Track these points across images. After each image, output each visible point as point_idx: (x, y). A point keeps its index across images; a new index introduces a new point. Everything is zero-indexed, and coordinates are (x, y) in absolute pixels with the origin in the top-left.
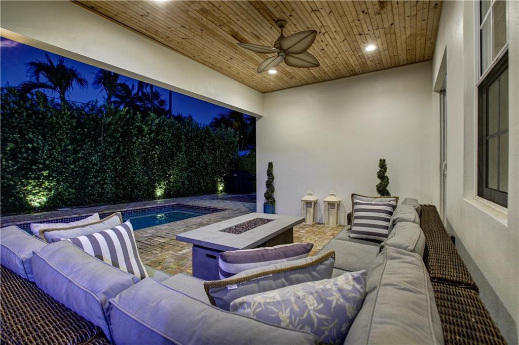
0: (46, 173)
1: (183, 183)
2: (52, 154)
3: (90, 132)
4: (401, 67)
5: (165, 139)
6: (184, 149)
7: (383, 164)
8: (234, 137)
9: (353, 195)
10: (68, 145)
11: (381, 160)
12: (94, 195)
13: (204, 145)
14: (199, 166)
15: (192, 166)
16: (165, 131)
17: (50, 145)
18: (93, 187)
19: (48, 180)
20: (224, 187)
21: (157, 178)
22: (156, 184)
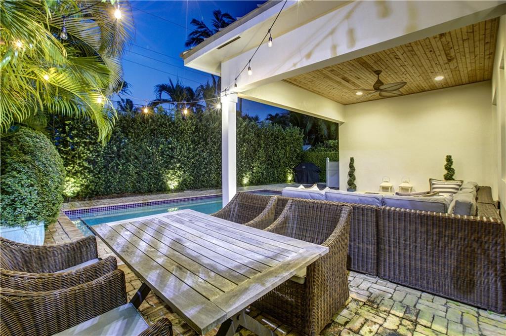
0: (178, 165)
1: (263, 174)
2: (181, 152)
3: (203, 135)
4: (464, 86)
5: (250, 138)
6: (263, 145)
7: (449, 159)
8: (300, 134)
9: (430, 179)
10: (190, 145)
11: (447, 156)
12: (204, 182)
13: (278, 142)
14: (274, 160)
15: (269, 160)
16: (249, 131)
17: (180, 145)
18: (204, 175)
19: (179, 169)
20: (293, 177)
21: (244, 169)
22: (244, 174)
